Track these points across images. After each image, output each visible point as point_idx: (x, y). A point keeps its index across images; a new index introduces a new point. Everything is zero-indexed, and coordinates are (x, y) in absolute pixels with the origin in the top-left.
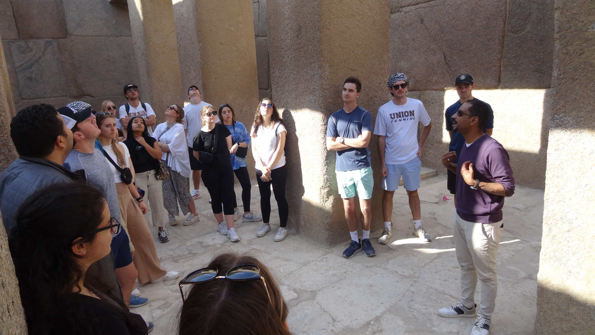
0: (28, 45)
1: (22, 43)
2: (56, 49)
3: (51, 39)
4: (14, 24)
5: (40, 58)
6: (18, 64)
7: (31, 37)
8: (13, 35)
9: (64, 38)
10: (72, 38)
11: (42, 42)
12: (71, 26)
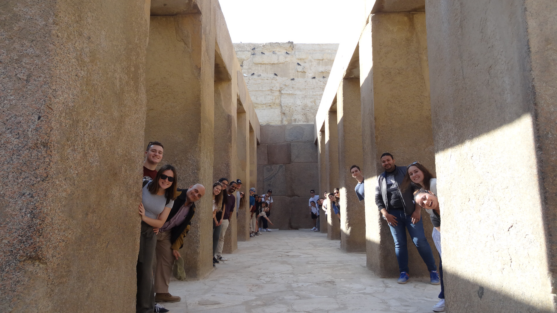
0: (272, 167)
1: (269, 167)
2: (284, 170)
3: (282, 165)
4: (267, 157)
5: (276, 174)
6: (265, 177)
7: (274, 164)
8: (266, 163)
9: (289, 164)
10: (293, 163)
11: (278, 166)
12: (293, 157)
